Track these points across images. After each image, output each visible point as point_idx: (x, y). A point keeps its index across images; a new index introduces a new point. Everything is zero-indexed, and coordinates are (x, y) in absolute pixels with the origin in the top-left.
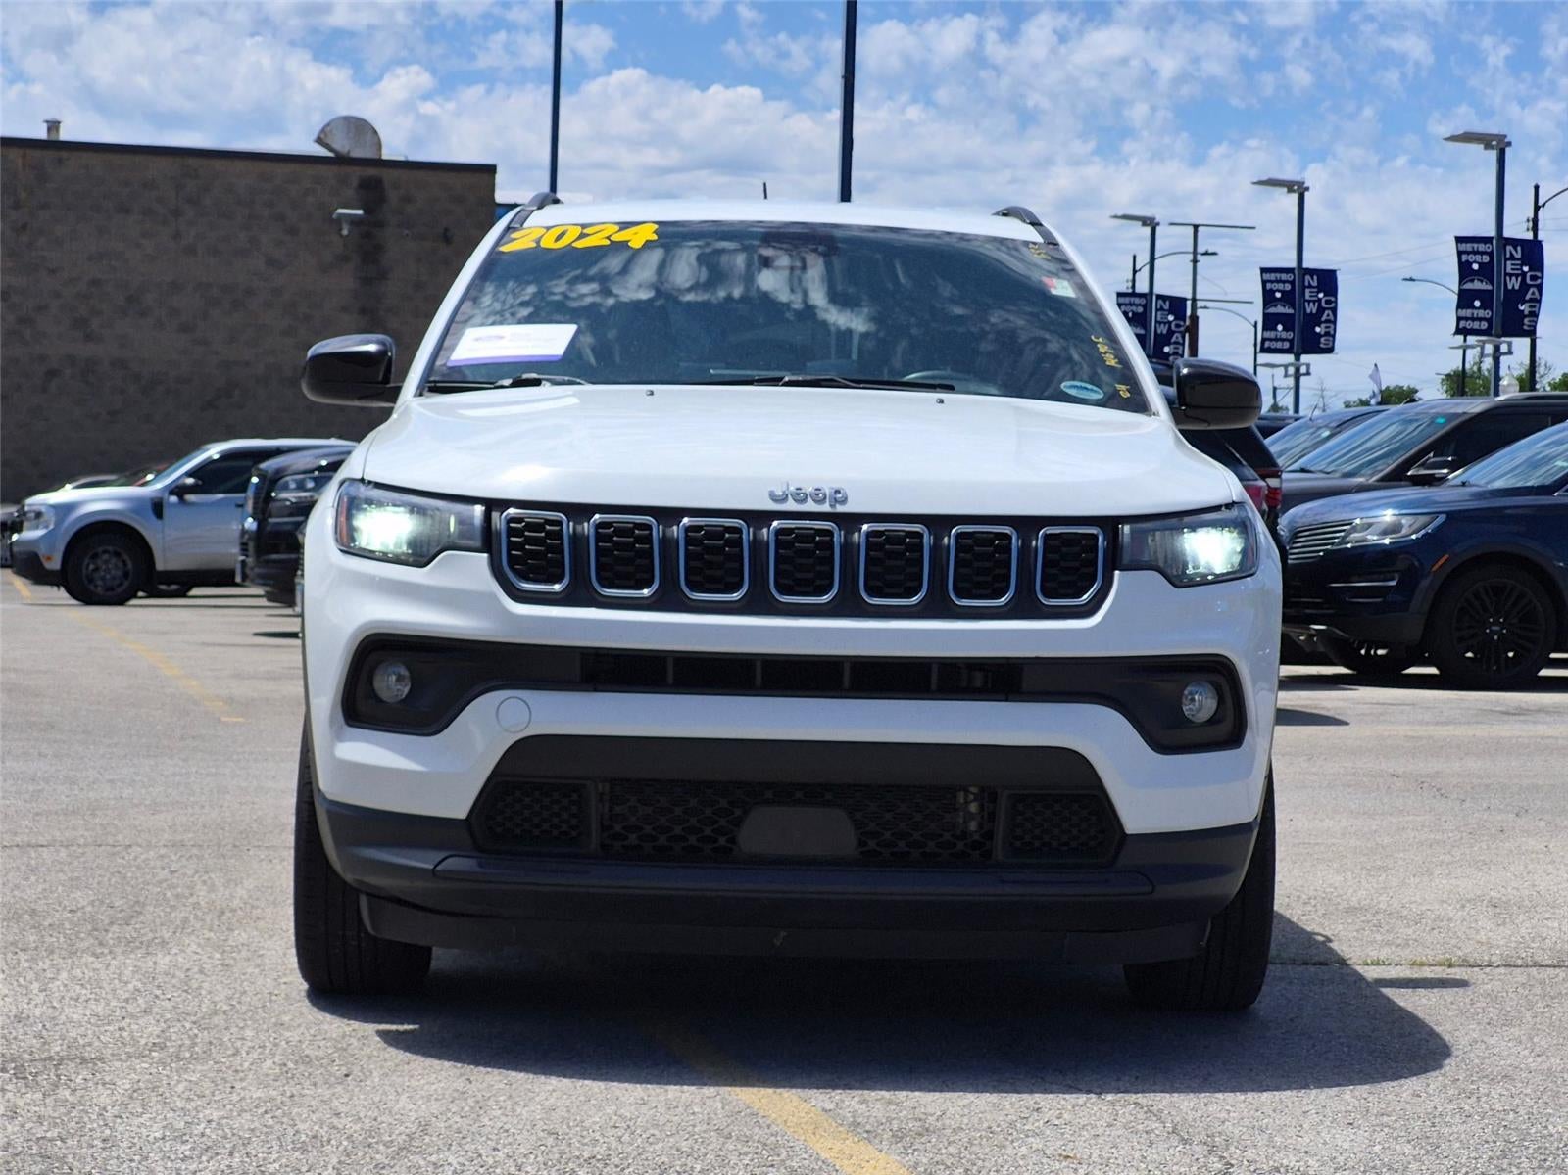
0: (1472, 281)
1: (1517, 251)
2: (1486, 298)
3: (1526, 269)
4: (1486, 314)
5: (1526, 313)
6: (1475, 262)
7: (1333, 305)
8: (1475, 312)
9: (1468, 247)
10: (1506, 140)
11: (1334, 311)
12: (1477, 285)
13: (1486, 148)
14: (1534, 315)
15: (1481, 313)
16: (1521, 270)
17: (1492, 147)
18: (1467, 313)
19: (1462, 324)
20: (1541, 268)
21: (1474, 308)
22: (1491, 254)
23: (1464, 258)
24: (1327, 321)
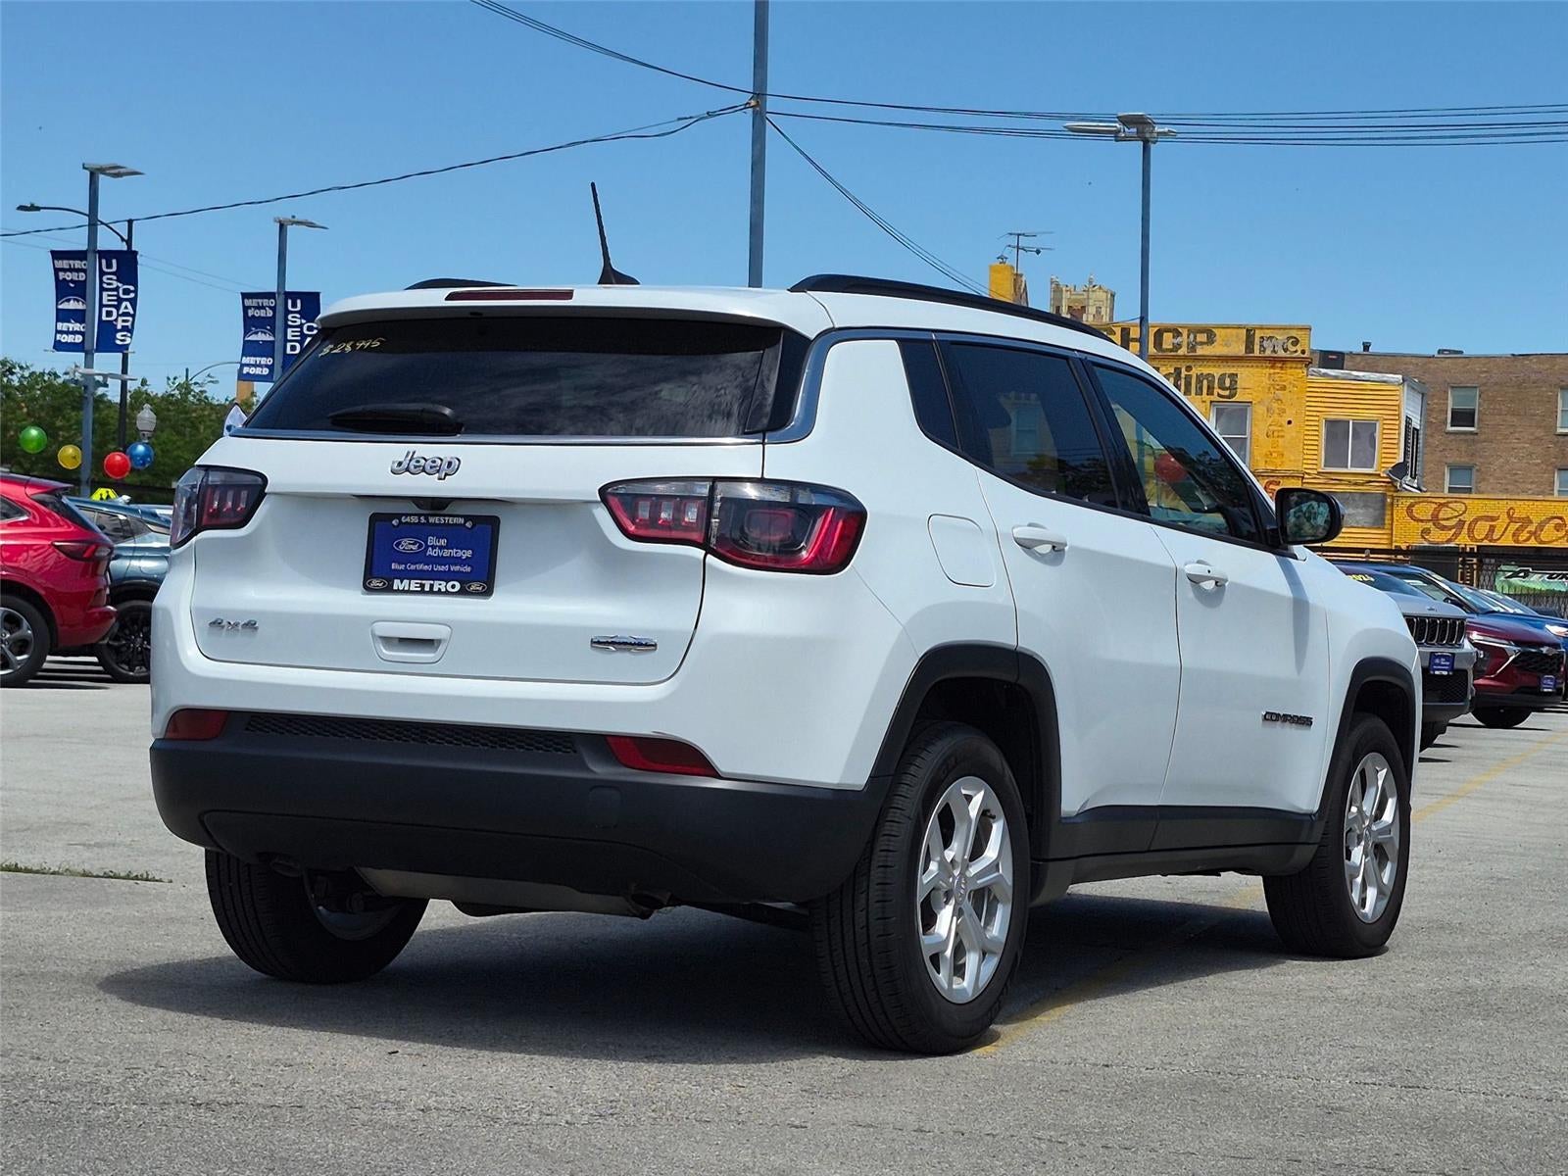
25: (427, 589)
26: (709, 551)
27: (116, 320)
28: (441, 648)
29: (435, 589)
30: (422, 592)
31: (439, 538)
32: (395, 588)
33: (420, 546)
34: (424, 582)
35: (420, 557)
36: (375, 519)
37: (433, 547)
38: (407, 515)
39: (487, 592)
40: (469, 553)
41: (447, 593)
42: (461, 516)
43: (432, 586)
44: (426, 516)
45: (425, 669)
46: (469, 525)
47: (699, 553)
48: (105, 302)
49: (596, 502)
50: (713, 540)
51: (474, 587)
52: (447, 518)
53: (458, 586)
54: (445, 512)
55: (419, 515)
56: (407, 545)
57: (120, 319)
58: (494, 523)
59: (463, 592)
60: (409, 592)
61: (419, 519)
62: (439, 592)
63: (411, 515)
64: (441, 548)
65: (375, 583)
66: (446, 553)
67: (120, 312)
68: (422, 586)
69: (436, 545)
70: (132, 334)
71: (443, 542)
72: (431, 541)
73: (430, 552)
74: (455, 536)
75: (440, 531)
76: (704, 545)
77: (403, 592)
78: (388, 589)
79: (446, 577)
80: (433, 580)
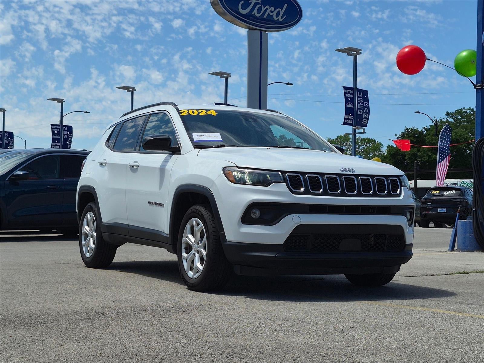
0: (55, 136)
1: (66, 129)
2: (59, 140)
3: (68, 133)
4: (59, 144)
5: (68, 144)
6: (56, 131)
7: (12, 141)
8: (56, 144)
9: (54, 127)
10: (64, 100)
11: (13, 142)
12: (56, 137)
13: (58, 102)
14: (70, 144)
15: (57, 144)
16: (67, 133)
17: (60, 102)
18: (54, 144)
19: (53, 146)
20: (72, 133)
21: (56, 142)
22: (60, 129)
23: (53, 130)
24: (11, 145)
27: (363, 114)
48: (359, 107)
57: (364, 114)
67: (364, 111)
70: (368, 120)
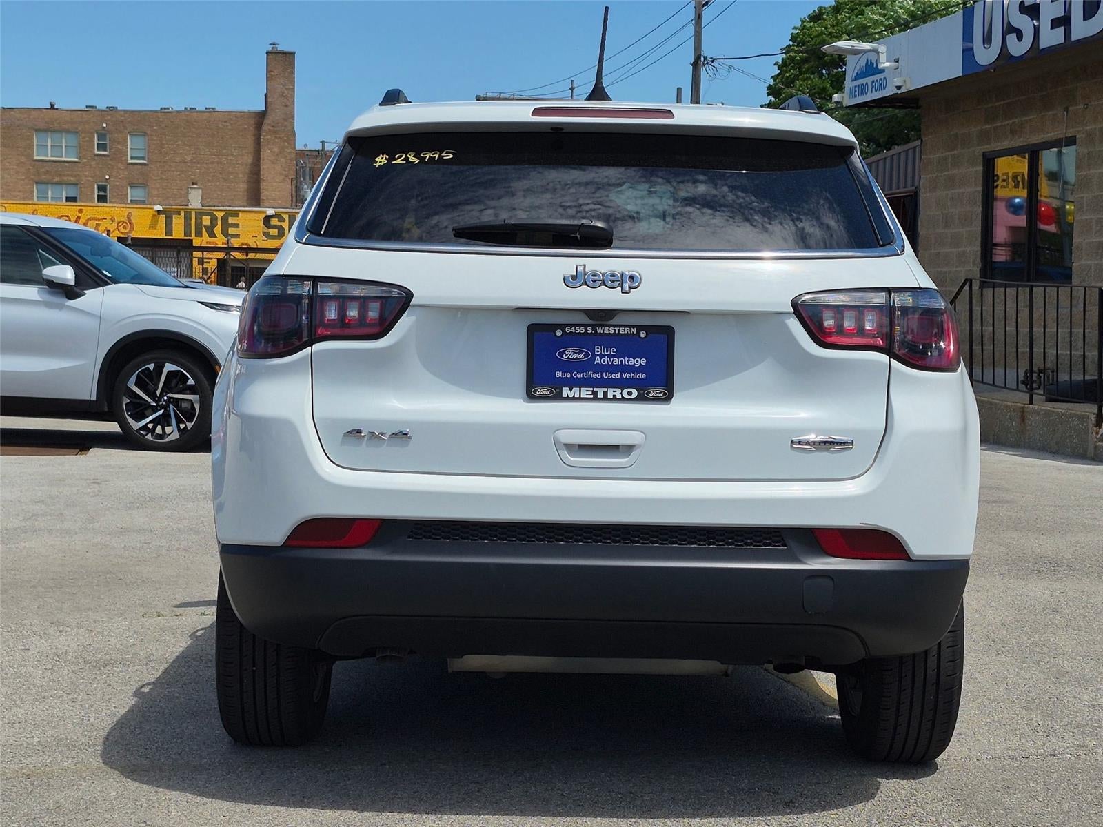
25: (600, 395)
26: (892, 355)
28: (634, 454)
29: (610, 395)
30: (595, 398)
31: (607, 347)
32: (564, 395)
33: (586, 355)
34: (595, 389)
35: (588, 365)
36: (533, 330)
37: (602, 356)
38: (571, 326)
39: (667, 398)
40: (643, 361)
41: (623, 399)
42: (633, 326)
43: (605, 393)
44: (594, 327)
45: (619, 473)
46: (643, 334)
47: (884, 358)
49: (789, 313)
50: (896, 345)
51: (654, 393)
52: (617, 329)
53: (635, 393)
54: (613, 322)
55: (586, 326)
56: (571, 354)
58: (669, 332)
59: (641, 398)
60: (580, 399)
61: (586, 330)
62: (614, 399)
63: (575, 325)
64: (610, 356)
65: (541, 391)
66: (617, 361)
68: (595, 393)
69: (603, 355)
71: (613, 351)
72: (598, 349)
73: (598, 360)
74: (625, 345)
75: (607, 340)
76: (888, 351)
77: (574, 399)
78: (557, 397)
79: (622, 384)
80: (607, 388)
